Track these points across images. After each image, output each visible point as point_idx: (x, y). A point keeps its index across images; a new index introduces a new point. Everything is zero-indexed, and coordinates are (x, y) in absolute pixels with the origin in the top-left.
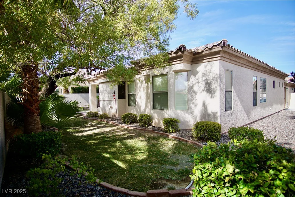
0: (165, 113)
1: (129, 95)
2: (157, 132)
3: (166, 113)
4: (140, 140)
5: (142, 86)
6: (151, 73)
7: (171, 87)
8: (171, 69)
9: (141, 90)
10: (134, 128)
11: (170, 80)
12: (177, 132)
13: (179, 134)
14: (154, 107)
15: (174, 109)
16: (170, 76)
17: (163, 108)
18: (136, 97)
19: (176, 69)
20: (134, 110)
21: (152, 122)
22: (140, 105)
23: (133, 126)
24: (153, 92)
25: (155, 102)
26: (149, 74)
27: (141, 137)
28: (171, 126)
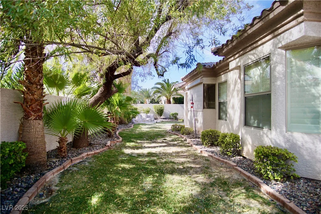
0: (265, 136)
1: (220, 103)
2: (240, 171)
3: (267, 136)
4: (195, 181)
5: (236, 88)
6: (242, 62)
7: (279, 83)
8: (277, 44)
9: (233, 95)
10: (209, 155)
11: (275, 67)
12: (287, 182)
13: (292, 187)
14: (246, 123)
15: (284, 129)
16: (274, 59)
17: (261, 125)
18: (228, 106)
19: (289, 41)
20: (224, 126)
21: (243, 149)
22: (232, 119)
23: (209, 151)
24: (246, 96)
25: (249, 114)
26: (239, 64)
27: (201, 175)
28: (270, 165)
